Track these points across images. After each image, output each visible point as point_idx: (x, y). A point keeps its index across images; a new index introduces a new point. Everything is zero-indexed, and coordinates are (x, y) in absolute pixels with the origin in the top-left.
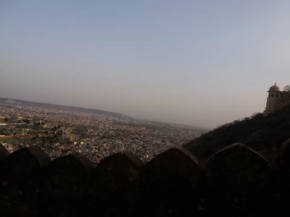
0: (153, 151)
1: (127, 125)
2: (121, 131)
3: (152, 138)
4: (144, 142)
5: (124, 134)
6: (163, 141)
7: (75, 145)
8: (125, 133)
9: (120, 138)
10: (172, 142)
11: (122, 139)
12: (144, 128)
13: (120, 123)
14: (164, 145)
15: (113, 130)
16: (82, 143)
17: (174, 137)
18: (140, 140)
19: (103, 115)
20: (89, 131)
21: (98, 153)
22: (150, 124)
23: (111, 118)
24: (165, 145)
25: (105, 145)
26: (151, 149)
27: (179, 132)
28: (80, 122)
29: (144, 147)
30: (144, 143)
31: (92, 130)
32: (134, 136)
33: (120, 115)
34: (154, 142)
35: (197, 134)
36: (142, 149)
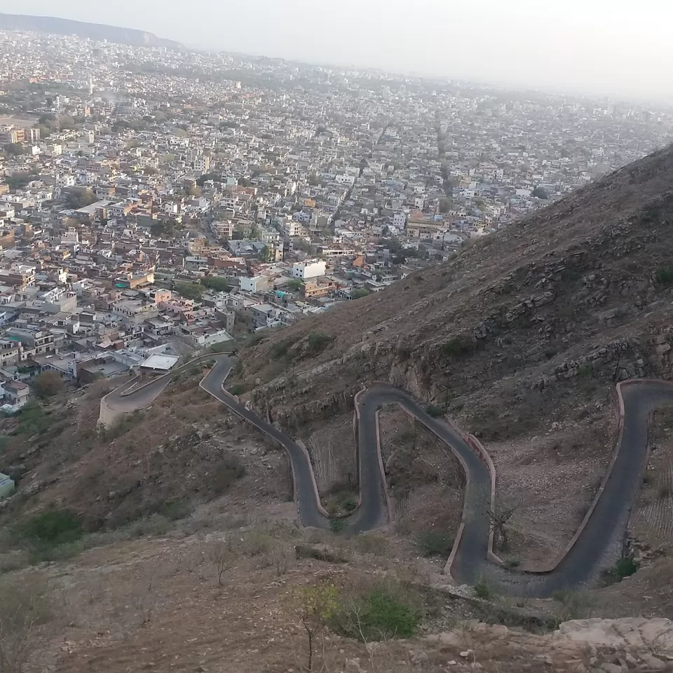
0: (305, 168)
1: (175, 73)
2: (170, 100)
3: (279, 120)
4: (264, 137)
5: (185, 111)
6: (320, 131)
7: (38, 157)
8: (186, 106)
9: (178, 126)
10: (347, 131)
11: (185, 128)
12: (239, 86)
13: (149, 69)
14: (328, 144)
15: (140, 96)
16: (58, 149)
17: (349, 115)
18: (245, 130)
19: (75, 38)
20: (58, 103)
21: (134, 183)
22: (251, 70)
23: (111, 49)
24: (330, 143)
25: (139, 154)
26: (295, 161)
27: (355, 94)
28: (10, 69)
29: (269, 156)
30: (261, 140)
31: (67, 100)
32: (221, 117)
33: (134, 37)
34: (293, 134)
35: (412, 97)
36: (266, 163)
